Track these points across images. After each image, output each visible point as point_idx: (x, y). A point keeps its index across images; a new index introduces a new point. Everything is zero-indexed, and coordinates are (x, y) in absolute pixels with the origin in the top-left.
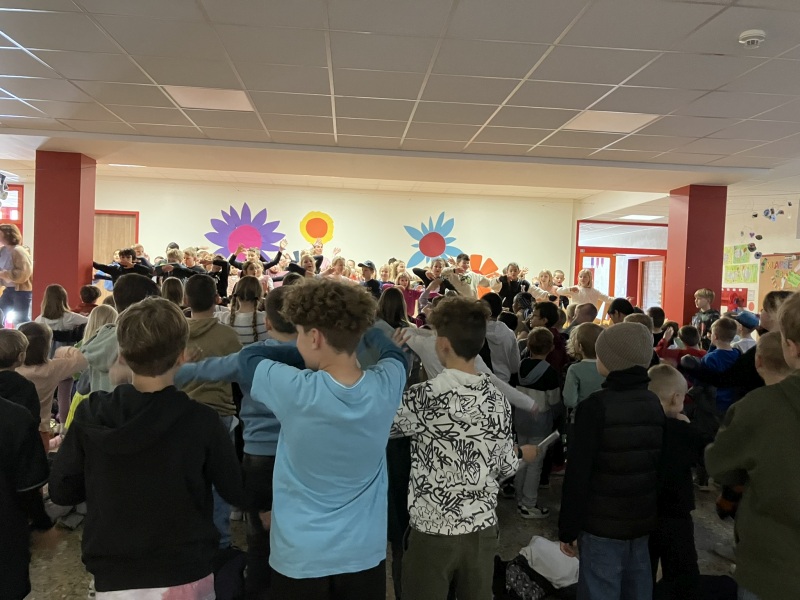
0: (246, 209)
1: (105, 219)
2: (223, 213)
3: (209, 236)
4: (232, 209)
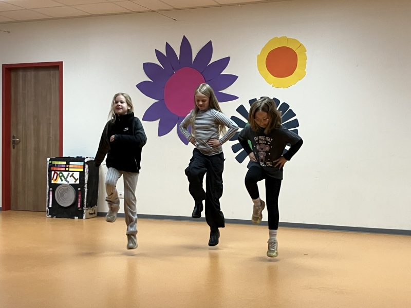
0: (185, 44)
1: (31, 74)
2: (157, 52)
3: (142, 87)
4: (168, 47)
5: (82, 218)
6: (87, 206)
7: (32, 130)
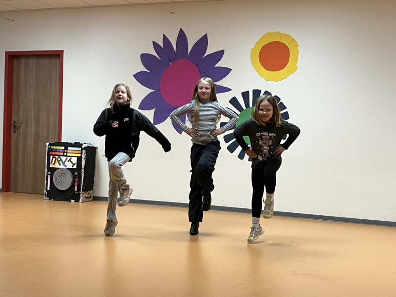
0: (182, 36)
2: (155, 44)
3: (139, 77)
4: (165, 38)
5: (79, 202)
6: (83, 191)
7: (33, 116)
